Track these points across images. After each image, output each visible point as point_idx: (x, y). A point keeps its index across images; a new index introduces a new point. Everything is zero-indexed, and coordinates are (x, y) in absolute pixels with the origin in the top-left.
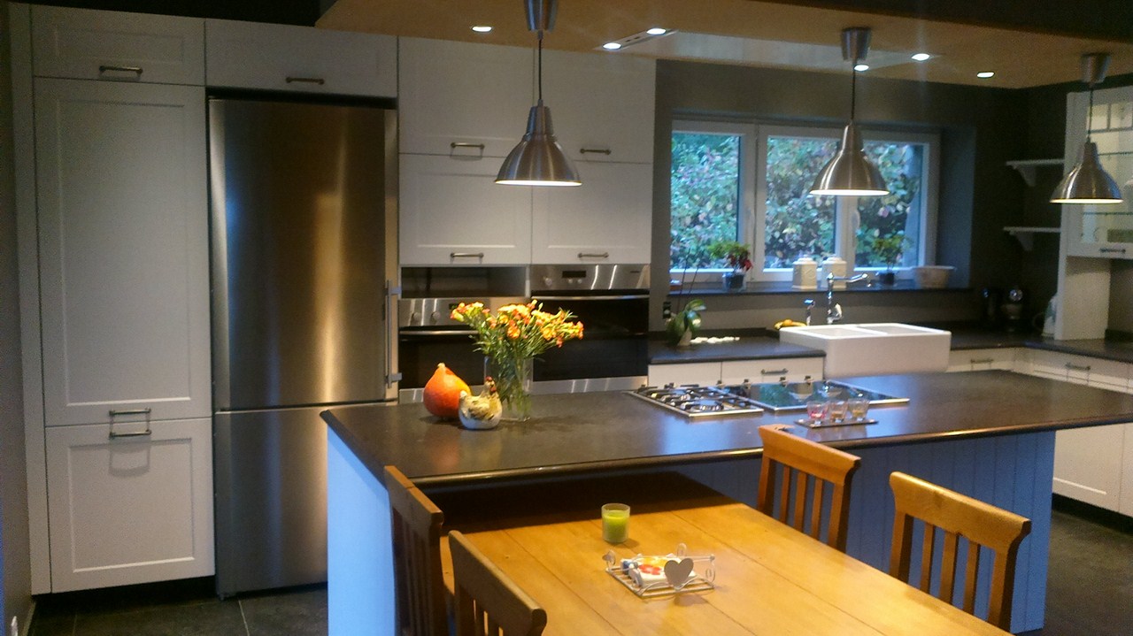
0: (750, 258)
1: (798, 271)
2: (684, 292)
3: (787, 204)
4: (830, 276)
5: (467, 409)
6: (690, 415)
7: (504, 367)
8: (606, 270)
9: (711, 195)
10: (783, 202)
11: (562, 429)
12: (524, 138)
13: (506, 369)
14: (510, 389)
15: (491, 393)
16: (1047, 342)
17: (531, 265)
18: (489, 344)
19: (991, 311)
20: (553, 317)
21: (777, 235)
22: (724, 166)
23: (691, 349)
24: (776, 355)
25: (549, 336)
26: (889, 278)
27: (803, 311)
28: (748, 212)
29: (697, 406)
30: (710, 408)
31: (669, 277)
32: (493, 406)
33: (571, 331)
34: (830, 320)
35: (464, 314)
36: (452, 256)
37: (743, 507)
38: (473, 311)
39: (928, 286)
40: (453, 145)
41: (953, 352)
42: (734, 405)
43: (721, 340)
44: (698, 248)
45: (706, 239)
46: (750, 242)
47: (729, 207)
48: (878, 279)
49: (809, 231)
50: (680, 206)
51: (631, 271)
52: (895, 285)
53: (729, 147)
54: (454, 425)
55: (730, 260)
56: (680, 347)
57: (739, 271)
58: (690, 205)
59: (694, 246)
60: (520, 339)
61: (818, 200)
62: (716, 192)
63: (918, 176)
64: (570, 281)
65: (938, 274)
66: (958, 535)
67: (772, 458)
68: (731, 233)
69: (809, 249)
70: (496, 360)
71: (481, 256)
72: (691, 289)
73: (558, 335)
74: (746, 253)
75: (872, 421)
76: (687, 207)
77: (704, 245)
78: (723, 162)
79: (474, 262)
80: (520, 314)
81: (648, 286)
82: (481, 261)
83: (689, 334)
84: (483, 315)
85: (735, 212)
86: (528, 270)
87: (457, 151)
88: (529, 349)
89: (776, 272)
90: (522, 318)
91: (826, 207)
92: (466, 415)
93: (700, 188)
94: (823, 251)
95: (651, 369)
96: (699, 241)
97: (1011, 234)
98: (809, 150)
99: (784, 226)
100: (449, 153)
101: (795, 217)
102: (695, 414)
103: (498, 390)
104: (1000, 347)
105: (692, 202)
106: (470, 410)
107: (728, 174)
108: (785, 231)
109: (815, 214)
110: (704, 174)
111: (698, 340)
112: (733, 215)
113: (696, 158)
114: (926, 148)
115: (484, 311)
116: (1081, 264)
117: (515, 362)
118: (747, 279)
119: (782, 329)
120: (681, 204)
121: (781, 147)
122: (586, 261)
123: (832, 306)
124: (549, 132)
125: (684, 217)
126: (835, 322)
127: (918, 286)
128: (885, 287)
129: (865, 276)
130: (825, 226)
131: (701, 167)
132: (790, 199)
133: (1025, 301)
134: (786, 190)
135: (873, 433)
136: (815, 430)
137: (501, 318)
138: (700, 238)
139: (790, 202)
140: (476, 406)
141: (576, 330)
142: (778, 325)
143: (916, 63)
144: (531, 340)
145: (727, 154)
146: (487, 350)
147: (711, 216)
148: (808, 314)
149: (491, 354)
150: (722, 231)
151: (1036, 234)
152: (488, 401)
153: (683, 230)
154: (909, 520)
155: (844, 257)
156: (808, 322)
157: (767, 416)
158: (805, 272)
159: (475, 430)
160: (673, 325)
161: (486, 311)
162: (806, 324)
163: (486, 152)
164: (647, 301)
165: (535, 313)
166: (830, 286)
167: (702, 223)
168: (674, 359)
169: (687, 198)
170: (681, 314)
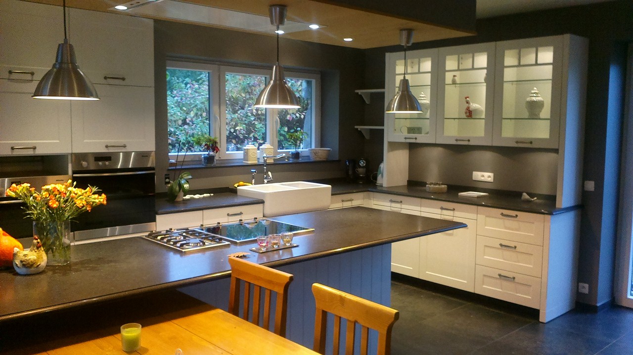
0: (218, 145)
1: (246, 153)
2: (178, 167)
3: (237, 113)
4: (265, 155)
5: (19, 261)
6: (183, 250)
7: (48, 228)
8: (127, 155)
9: (193, 107)
10: (235, 112)
11: (93, 269)
12: (54, 66)
13: (50, 229)
14: (53, 243)
15: (38, 248)
16: (379, 188)
17: (72, 154)
18: (36, 212)
19: (350, 172)
20: (83, 191)
21: (232, 130)
22: (200, 90)
23: (184, 203)
24: (237, 204)
25: (81, 205)
26: (296, 155)
27: (250, 176)
28: (215, 117)
29: (187, 244)
30: (196, 245)
31: (168, 158)
32: (39, 257)
33: (97, 201)
34: (266, 181)
35: (15, 192)
36: (13, 148)
37: (220, 311)
38: (22, 189)
39: (318, 159)
40: (10, 72)
41: (333, 196)
42: (212, 241)
43: (202, 196)
44: (187, 138)
45: (191, 133)
46: (218, 136)
47: (204, 114)
48: (290, 156)
49: (250, 127)
50: (175, 114)
51: (143, 156)
52: (300, 159)
53: (203, 80)
54: (10, 272)
55: (206, 147)
56: (178, 202)
57: (212, 153)
58: (181, 113)
59: (184, 138)
60: (59, 208)
61: (254, 111)
62: (196, 106)
63: (310, 97)
64: (100, 163)
65: (323, 152)
66: (355, 322)
67: (238, 277)
68: (206, 129)
69: (251, 139)
70: (42, 224)
71: (34, 148)
72: (182, 165)
73: (88, 203)
74: (216, 143)
75: (295, 245)
76: (179, 114)
77: (190, 136)
78: (200, 88)
79: (30, 153)
80: (58, 191)
81: (154, 165)
82: (34, 151)
83: (182, 193)
84: (30, 191)
85: (207, 117)
86: (69, 157)
87: (14, 76)
88: (67, 214)
89: (233, 154)
90: (60, 193)
91: (259, 115)
92: (19, 265)
93: (186, 103)
94: (258, 139)
95: (158, 217)
96: (187, 135)
97: (359, 129)
98: (248, 82)
99: (236, 125)
100: (7, 77)
101: (242, 120)
102: (187, 249)
103: (43, 245)
104: (355, 192)
105: (182, 112)
106: (21, 262)
107: (203, 95)
108: (236, 129)
109: (253, 119)
110: (188, 95)
111: (188, 197)
112: (206, 119)
113: (183, 85)
114: (314, 82)
115: (31, 189)
116: (394, 146)
117: (57, 224)
118: (216, 158)
119: (238, 188)
120: (174, 112)
121: (232, 80)
122: (111, 150)
123: (266, 173)
124: (73, 62)
125: (177, 120)
126: (268, 182)
127: (312, 159)
128: (295, 161)
129: (284, 155)
130: (259, 125)
131: (187, 91)
132: (238, 110)
133: (367, 167)
134: (236, 105)
135: (297, 253)
136: (262, 254)
137: (44, 194)
138: (188, 133)
139: (239, 112)
140: (26, 258)
141: (102, 199)
142: (236, 185)
143: (311, 31)
144: (68, 208)
145: (202, 83)
146: (34, 217)
147: (194, 119)
148: (253, 178)
149: (38, 219)
150: (200, 128)
151: (371, 130)
152: (35, 254)
153: (177, 128)
154: (325, 313)
155: (272, 144)
156: (253, 182)
157: (232, 246)
158: (250, 153)
159: (25, 275)
160: (171, 188)
161: (33, 189)
162: (252, 184)
163: (35, 77)
164: (153, 174)
165: (70, 189)
166: (265, 161)
167: (188, 124)
168: (173, 210)
169: (179, 109)
170: (177, 181)
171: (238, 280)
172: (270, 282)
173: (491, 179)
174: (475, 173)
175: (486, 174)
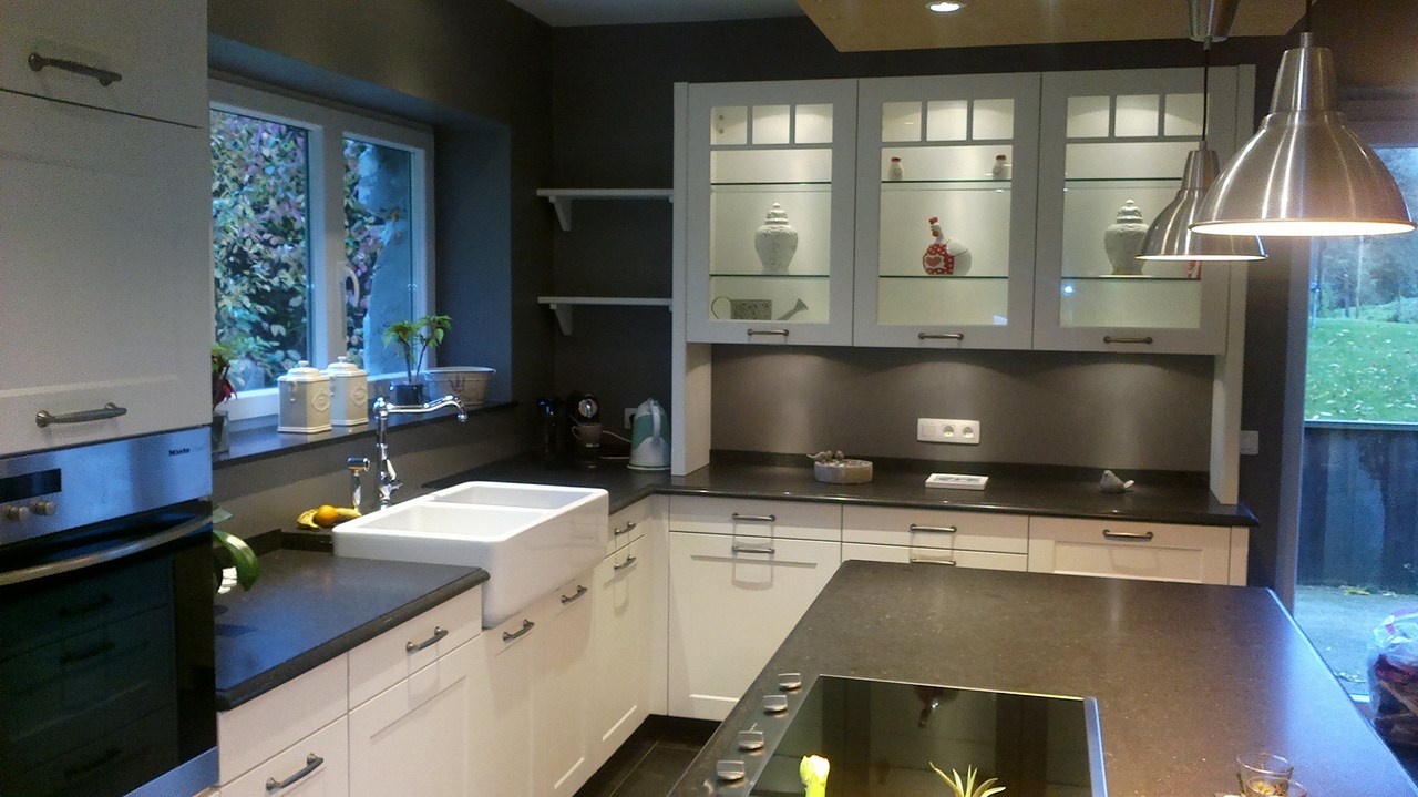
34: (386, 492)
65: (474, 381)
114: (419, 156)
123: (385, 463)
133: (601, 419)
142: (310, 521)
156: (357, 502)
173: (973, 437)
174: (923, 422)
175: (959, 424)
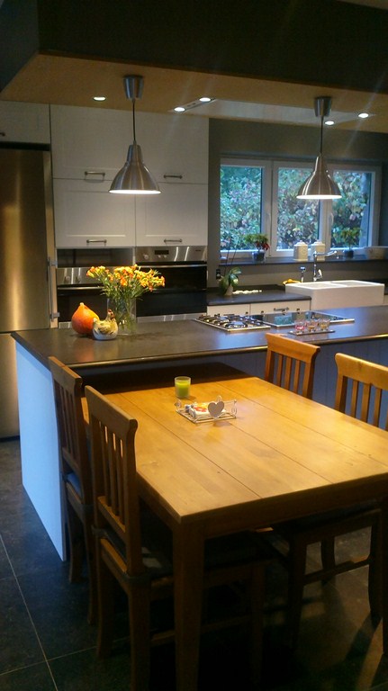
0: (269, 243)
1: (297, 250)
2: (228, 264)
4: (316, 253)
5: (97, 329)
6: (228, 330)
8: (183, 249)
9: (249, 208)
10: (294, 213)
11: (153, 339)
12: (126, 164)
13: (120, 305)
14: (123, 317)
15: (112, 319)
17: (136, 247)
18: (110, 290)
20: (147, 274)
21: (289, 232)
23: (233, 297)
24: (283, 299)
25: (145, 285)
26: (350, 254)
27: (299, 274)
28: (267, 215)
29: (232, 325)
30: (240, 326)
31: (220, 255)
32: (112, 326)
33: (157, 282)
34: (315, 279)
35: (94, 273)
36: (88, 242)
38: (99, 271)
39: (374, 258)
40: (86, 173)
41: (385, 296)
42: (254, 324)
43: (251, 292)
46: (269, 233)
48: (344, 254)
49: (308, 229)
50: (230, 215)
51: (197, 250)
52: (354, 258)
54: (90, 338)
55: (256, 244)
56: (229, 296)
57: (262, 251)
58: (236, 215)
60: (128, 288)
61: (314, 210)
62: (253, 206)
63: (368, 191)
64: (160, 256)
65: (380, 251)
66: (371, 385)
67: (273, 351)
70: (114, 300)
71: (105, 242)
72: (232, 262)
73: (150, 284)
74: (266, 240)
75: (332, 331)
78: (257, 188)
79: (101, 246)
80: (127, 273)
81: (207, 260)
82: (105, 245)
83: (231, 288)
84: (105, 273)
86: (134, 250)
87: (88, 177)
88: (133, 293)
89: (282, 251)
90: (129, 275)
92: (97, 332)
93: (243, 204)
95: (209, 308)
99: (294, 227)
100: (84, 178)
101: (300, 221)
102: (231, 329)
105: (238, 213)
106: (99, 329)
108: (294, 230)
109: (312, 219)
110: (245, 195)
111: (237, 292)
113: (240, 185)
114: (374, 174)
117: (126, 301)
118: (266, 255)
119: (287, 285)
121: (291, 178)
122: (169, 244)
123: (316, 271)
124: (140, 161)
125: (233, 222)
126: (318, 280)
127: (368, 258)
128: (348, 259)
129: (335, 253)
131: (243, 191)
132: (297, 211)
134: (295, 205)
135: (333, 337)
136: (300, 336)
137: (116, 275)
138: (243, 235)
139: (297, 213)
140: (103, 327)
141: (161, 281)
142: (285, 283)
143: (361, 119)
144: (134, 288)
146: (108, 295)
147: (250, 221)
148: (303, 276)
149: (111, 296)
150: (255, 230)
152: (110, 323)
153: (232, 230)
154: (345, 379)
155: (324, 242)
156: (302, 280)
157: (272, 330)
158: (301, 251)
160: (222, 283)
161: (107, 271)
162: (300, 282)
163: (106, 177)
164: (206, 267)
165: (136, 271)
166: (315, 259)
167: (244, 226)
168: (223, 302)
169: (235, 211)
170: (227, 276)
171: (273, 353)
172: (300, 354)
